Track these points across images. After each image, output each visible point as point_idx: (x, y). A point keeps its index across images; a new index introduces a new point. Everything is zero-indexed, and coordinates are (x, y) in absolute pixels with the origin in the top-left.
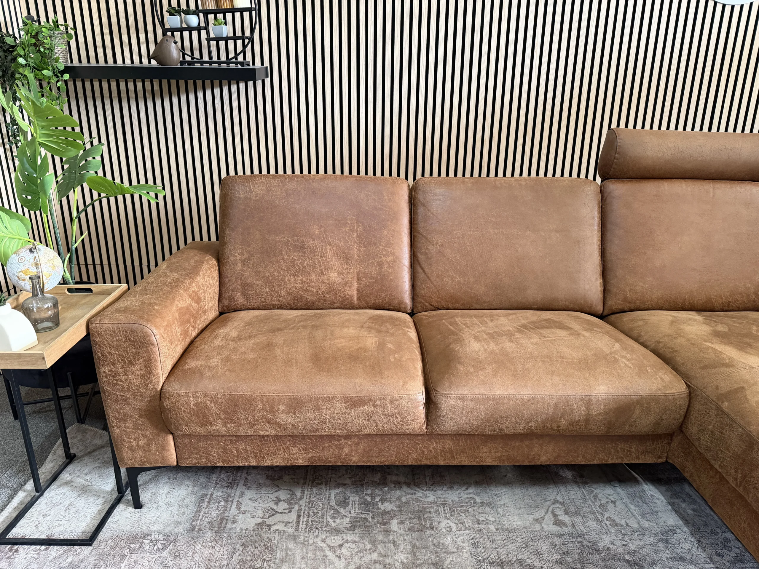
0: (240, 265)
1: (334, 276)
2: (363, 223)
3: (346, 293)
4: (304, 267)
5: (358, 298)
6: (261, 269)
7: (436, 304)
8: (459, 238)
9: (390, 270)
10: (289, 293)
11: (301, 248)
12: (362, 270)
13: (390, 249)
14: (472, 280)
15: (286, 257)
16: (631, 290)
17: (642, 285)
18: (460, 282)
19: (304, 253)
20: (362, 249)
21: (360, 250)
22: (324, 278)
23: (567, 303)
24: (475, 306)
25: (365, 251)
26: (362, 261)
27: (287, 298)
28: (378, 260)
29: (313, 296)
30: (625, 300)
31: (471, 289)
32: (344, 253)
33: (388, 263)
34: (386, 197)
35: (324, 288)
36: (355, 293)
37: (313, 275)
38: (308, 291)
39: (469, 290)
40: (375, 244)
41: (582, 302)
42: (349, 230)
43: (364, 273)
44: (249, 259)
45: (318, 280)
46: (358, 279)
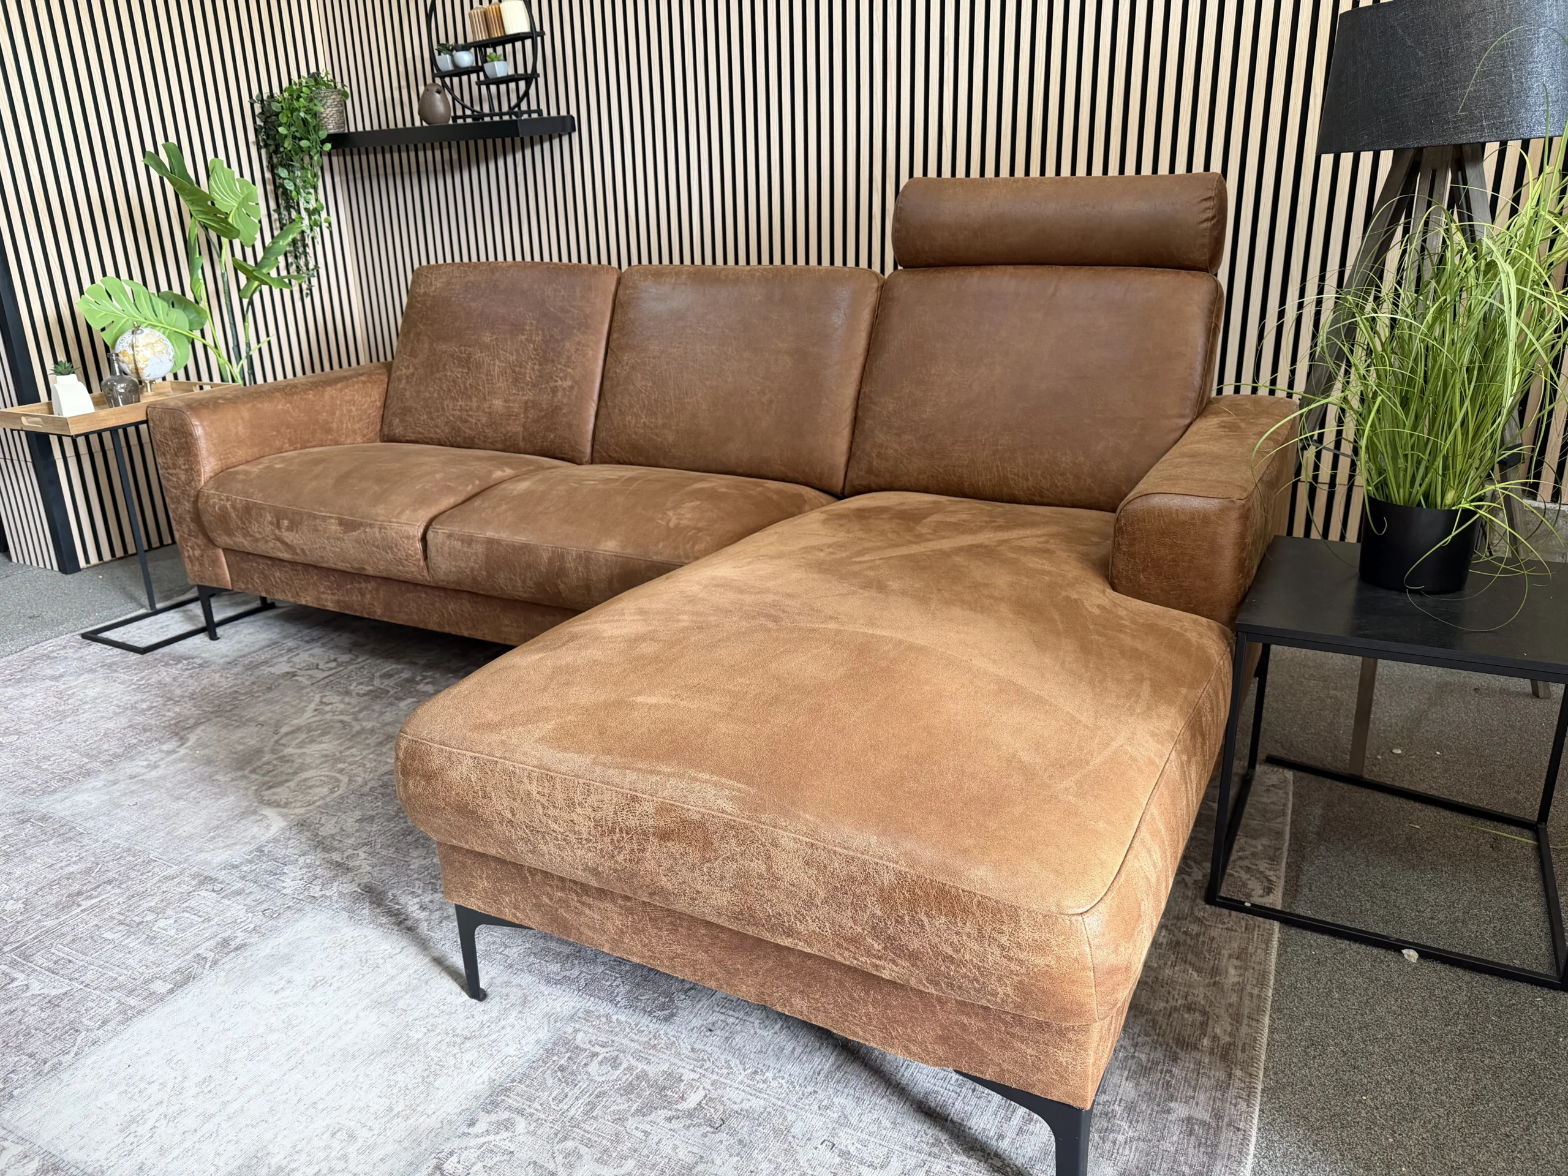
0: (404, 381)
1: (498, 403)
2: (543, 330)
3: (509, 428)
4: (466, 388)
5: (524, 438)
6: (422, 388)
7: (614, 455)
8: (654, 358)
9: (565, 401)
10: (447, 423)
11: (466, 362)
12: (531, 398)
13: (569, 370)
14: (660, 422)
15: (449, 374)
16: (879, 455)
17: (896, 446)
18: (645, 423)
19: (469, 368)
20: (536, 367)
21: (533, 369)
22: (486, 405)
23: (783, 469)
24: (662, 462)
25: (539, 371)
26: (534, 385)
27: (443, 431)
28: (552, 384)
29: (471, 429)
30: (870, 471)
31: (657, 435)
32: (514, 371)
33: (564, 389)
34: (578, 294)
35: (484, 420)
36: (520, 429)
37: (474, 399)
38: (466, 421)
39: (654, 437)
40: (553, 361)
41: (807, 469)
42: (527, 339)
43: (533, 402)
44: (413, 374)
45: (478, 408)
46: (526, 410)
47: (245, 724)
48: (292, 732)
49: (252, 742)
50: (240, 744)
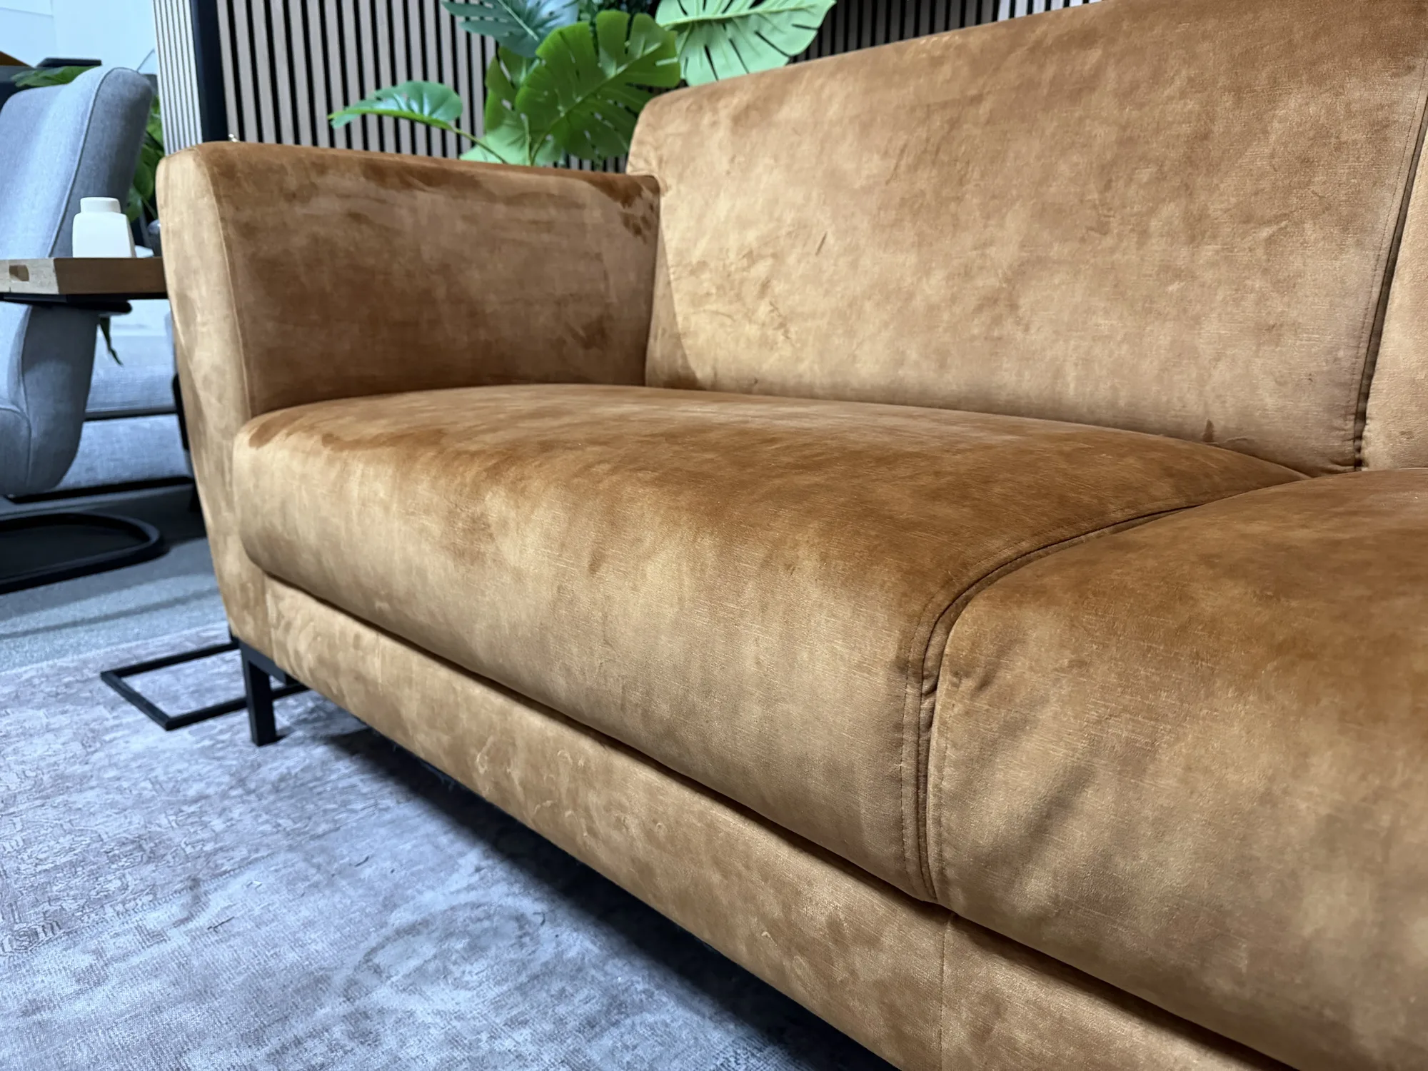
47: (331, 882)
48: (411, 930)
49: (320, 945)
50: (297, 943)
